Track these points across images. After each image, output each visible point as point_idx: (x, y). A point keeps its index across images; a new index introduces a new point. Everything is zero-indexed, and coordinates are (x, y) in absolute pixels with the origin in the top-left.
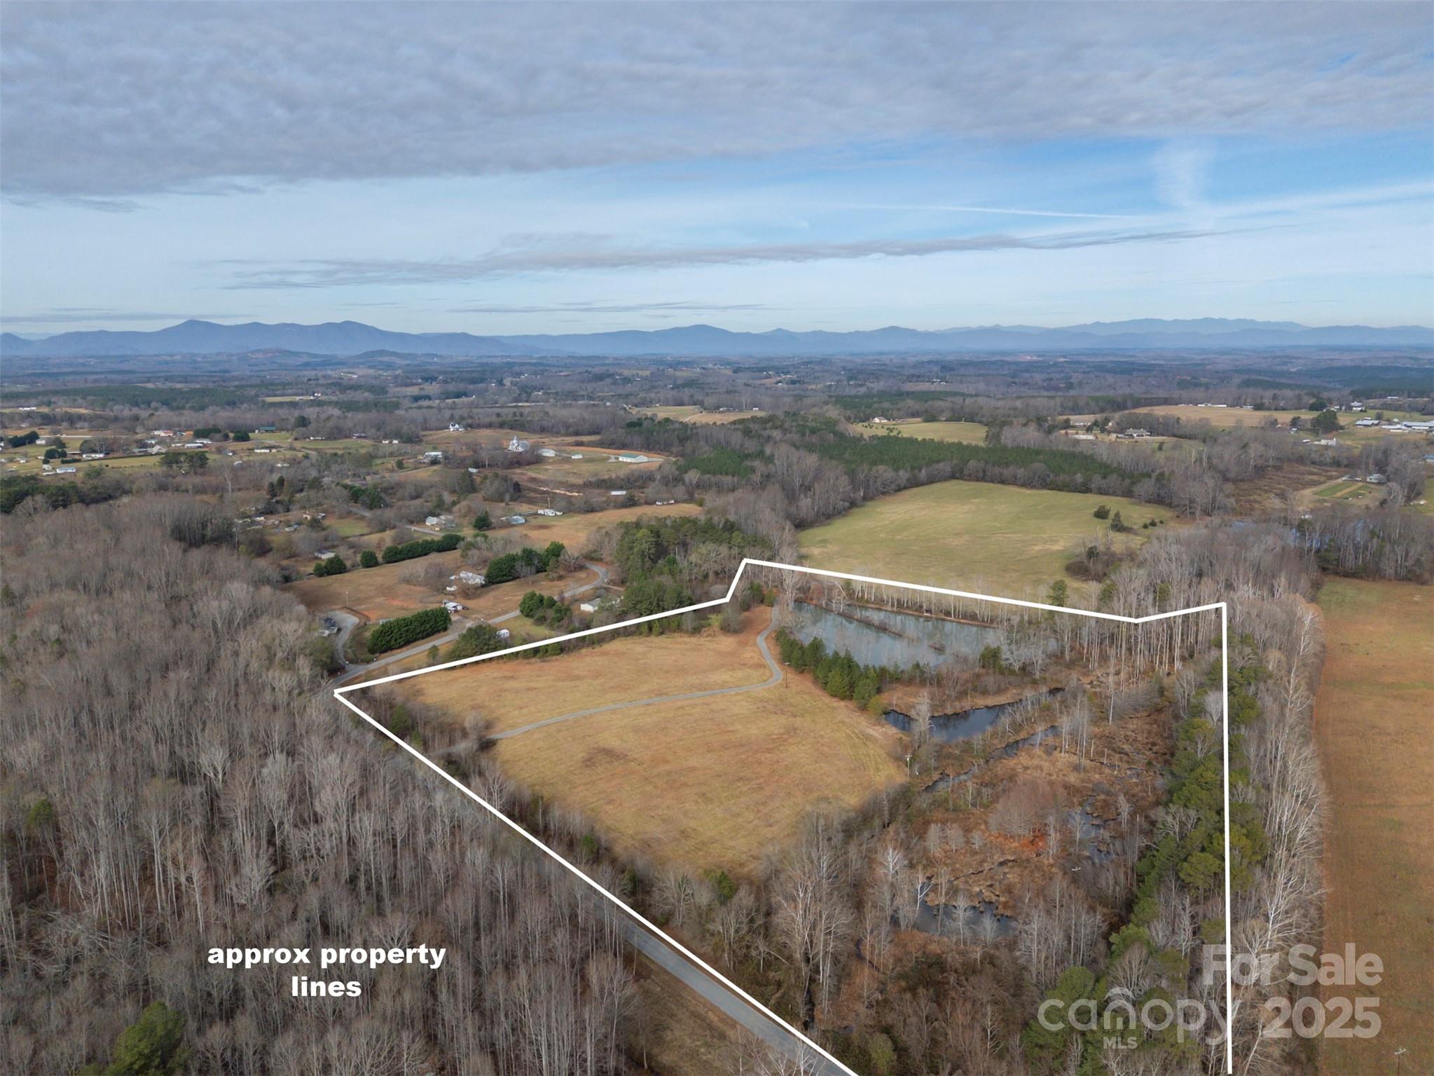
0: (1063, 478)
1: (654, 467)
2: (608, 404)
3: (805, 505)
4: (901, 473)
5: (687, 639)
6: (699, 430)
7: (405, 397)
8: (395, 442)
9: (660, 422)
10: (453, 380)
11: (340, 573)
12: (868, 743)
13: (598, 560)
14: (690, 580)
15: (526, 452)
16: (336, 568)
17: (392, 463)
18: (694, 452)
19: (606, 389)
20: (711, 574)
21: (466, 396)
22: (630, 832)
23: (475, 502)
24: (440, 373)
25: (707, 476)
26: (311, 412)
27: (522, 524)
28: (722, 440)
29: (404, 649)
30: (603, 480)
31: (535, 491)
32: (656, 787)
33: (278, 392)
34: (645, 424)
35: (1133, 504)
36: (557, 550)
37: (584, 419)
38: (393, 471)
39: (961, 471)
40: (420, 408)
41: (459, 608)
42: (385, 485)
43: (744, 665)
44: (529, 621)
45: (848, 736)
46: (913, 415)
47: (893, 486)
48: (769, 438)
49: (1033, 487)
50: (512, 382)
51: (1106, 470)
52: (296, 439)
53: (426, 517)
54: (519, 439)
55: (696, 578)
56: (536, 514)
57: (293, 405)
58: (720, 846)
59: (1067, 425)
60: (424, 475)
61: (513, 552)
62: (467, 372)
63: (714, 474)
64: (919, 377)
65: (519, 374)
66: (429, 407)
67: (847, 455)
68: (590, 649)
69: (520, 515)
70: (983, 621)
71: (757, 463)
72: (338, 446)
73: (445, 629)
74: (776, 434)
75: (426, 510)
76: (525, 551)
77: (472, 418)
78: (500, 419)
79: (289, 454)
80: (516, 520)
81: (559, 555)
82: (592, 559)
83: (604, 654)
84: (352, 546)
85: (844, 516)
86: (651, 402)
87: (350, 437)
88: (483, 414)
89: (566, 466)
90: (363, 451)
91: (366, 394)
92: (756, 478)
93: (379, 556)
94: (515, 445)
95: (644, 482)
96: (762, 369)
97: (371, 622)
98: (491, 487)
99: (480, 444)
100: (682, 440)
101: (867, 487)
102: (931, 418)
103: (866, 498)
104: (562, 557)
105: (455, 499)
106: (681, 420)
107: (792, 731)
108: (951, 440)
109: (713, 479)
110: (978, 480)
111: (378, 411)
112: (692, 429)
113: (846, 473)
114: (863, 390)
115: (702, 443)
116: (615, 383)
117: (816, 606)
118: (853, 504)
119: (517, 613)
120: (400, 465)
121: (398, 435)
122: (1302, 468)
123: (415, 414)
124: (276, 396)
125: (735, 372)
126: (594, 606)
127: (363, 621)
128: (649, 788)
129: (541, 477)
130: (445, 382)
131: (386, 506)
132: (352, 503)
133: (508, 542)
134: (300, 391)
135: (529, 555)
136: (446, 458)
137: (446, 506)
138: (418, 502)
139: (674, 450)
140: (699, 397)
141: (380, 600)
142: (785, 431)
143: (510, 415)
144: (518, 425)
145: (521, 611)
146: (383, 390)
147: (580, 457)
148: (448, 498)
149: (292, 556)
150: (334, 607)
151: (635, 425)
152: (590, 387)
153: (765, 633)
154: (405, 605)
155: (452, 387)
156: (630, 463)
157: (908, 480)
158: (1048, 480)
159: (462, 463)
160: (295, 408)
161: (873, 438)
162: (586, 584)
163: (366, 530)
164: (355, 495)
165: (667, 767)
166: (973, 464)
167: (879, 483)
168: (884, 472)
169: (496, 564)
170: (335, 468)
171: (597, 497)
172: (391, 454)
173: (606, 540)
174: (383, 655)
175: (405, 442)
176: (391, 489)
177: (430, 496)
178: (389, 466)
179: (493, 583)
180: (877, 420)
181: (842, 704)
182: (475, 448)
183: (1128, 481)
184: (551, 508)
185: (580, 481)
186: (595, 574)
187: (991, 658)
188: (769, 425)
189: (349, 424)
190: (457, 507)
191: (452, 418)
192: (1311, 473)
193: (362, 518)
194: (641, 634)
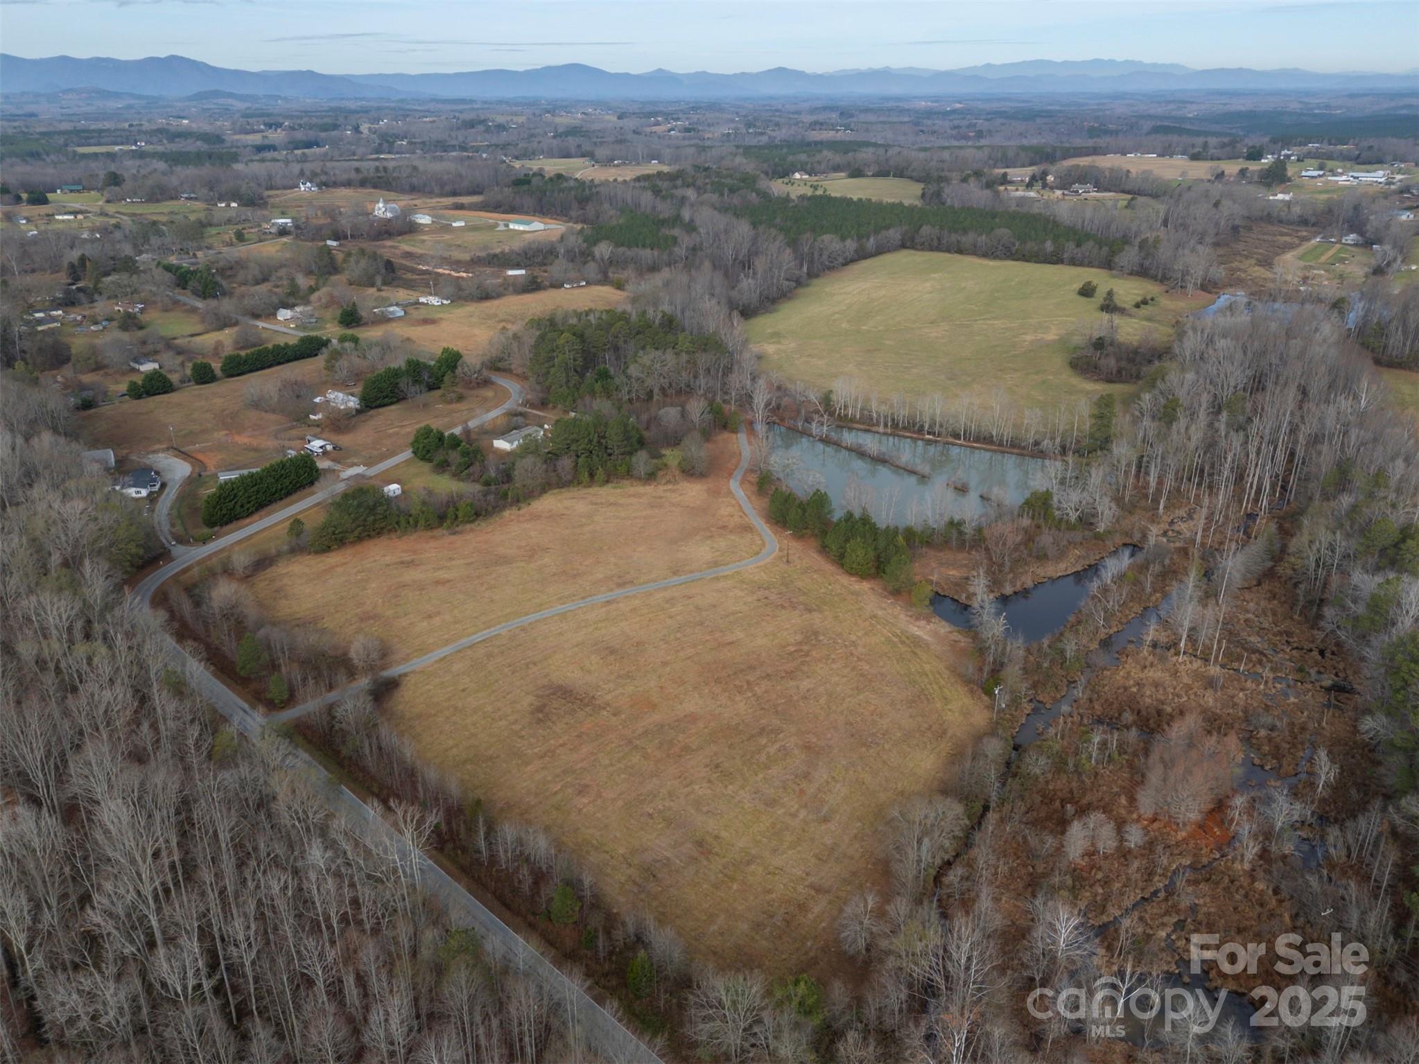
0: (1031, 246)
1: (555, 237)
2: (484, 155)
3: (748, 286)
4: (848, 242)
5: (641, 489)
6: (602, 189)
7: (245, 147)
8: (234, 205)
9: (551, 179)
10: (300, 125)
11: (165, 392)
12: (917, 651)
13: (506, 371)
14: (630, 400)
15: (396, 218)
16: (157, 386)
17: (229, 233)
18: (598, 217)
19: (479, 138)
20: (656, 391)
21: (318, 146)
22: (621, 851)
23: (337, 287)
24: (287, 117)
25: (621, 250)
26: (129, 168)
27: (400, 318)
28: (629, 201)
29: (256, 517)
30: (495, 256)
31: (413, 271)
32: (646, 757)
33: (92, 141)
34: (535, 181)
35: (1113, 277)
36: (451, 360)
37: (461, 176)
38: (231, 244)
39: (912, 239)
40: (263, 160)
41: (329, 448)
42: (221, 264)
43: (724, 527)
44: (426, 467)
45: (889, 640)
46: (837, 168)
47: (841, 260)
48: (683, 200)
49: (996, 257)
50: (370, 129)
51: (1078, 235)
52: (108, 201)
53: (276, 308)
54: (386, 202)
55: (638, 398)
56: (418, 303)
57: (111, 156)
58: (760, 869)
59: (1004, 180)
60: (271, 250)
61: (394, 365)
62: (316, 117)
63: (629, 247)
64: (821, 124)
65: (377, 120)
66: (274, 160)
67: (778, 220)
68: (514, 510)
69: (397, 305)
70: (1001, 444)
71: (676, 232)
72: (159, 211)
73: (312, 483)
74: (691, 193)
75: (275, 299)
76: (409, 362)
77: (326, 173)
78: (360, 176)
79: (99, 221)
80: (392, 313)
81: (455, 367)
82: (498, 369)
83: (535, 517)
84: (180, 351)
85: (790, 299)
86: (534, 153)
87: (176, 198)
88: (340, 169)
89: (447, 237)
90: (193, 217)
91: (199, 143)
92: (681, 251)
93: (216, 366)
94: (382, 210)
95: (545, 257)
96: (650, 112)
97: (208, 473)
98: (356, 268)
99: (339, 207)
100: (583, 201)
101: (811, 262)
102: (857, 173)
103: (812, 275)
104: (459, 371)
105: (312, 283)
106: (578, 176)
107: (811, 636)
108: (890, 200)
109: (629, 253)
110: (931, 249)
111: (213, 165)
112: (590, 188)
113: (789, 245)
114: (764, 139)
115: (606, 206)
116: (488, 130)
117: (789, 428)
118: (799, 283)
119: (408, 454)
120: (240, 237)
121: (235, 195)
122: (1270, 228)
123: (257, 168)
124: (90, 145)
125: (620, 118)
126: (511, 442)
127: (197, 470)
128: (636, 759)
129: (417, 250)
130: (292, 128)
131: (224, 294)
132: (178, 290)
133: (385, 347)
134: (119, 140)
135: (416, 369)
136: (297, 227)
137: (301, 294)
138: (263, 288)
139: (573, 213)
140: (587, 147)
141: (220, 435)
142: (700, 190)
143: (372, 170)
144: (382, 182)
145: (414, 452)
146: (217, 139)
147: (463, 224)
148: (303, 282)
149: (98, 367)
150: (157, 447)
151: (522, 182)
152: (461, 136)
153: (738, 475)
154: (255, 443)
155: (300, 135)
156: (524, 232)
157: (856, 251)
158: (1014, 249)
159: (318, 234)
160: (113, 161)
161: (802, 197)
162: (496, 407)
163: (199, 328)
164: (182, 279)
165: (656, 717)
166: (926, 230)
167: (825, 257)
168: (830, 242)
169: (374, 382)
170: (155, 241)
171: (491, 280)
172: (229, 221)
173: (515, 345)
174: (226, 528)
175: (246, 205)
176: (230, 269)
177: (281, 278)
178: (227, 238)
179: (372, 408)
180: (797, 176)
181: (866, 586)
182: (332, 213)
183: (1105, 249)
184: (436, 295)
185: (466, 257)
186: (506, 395)
187: (1039, 505)
188: (679, 182)
189: (174, 181)
190: (316, 294)
191: (302, 173)
192: (1282, 234)
193: (194, 310)
194: (579, 483)
